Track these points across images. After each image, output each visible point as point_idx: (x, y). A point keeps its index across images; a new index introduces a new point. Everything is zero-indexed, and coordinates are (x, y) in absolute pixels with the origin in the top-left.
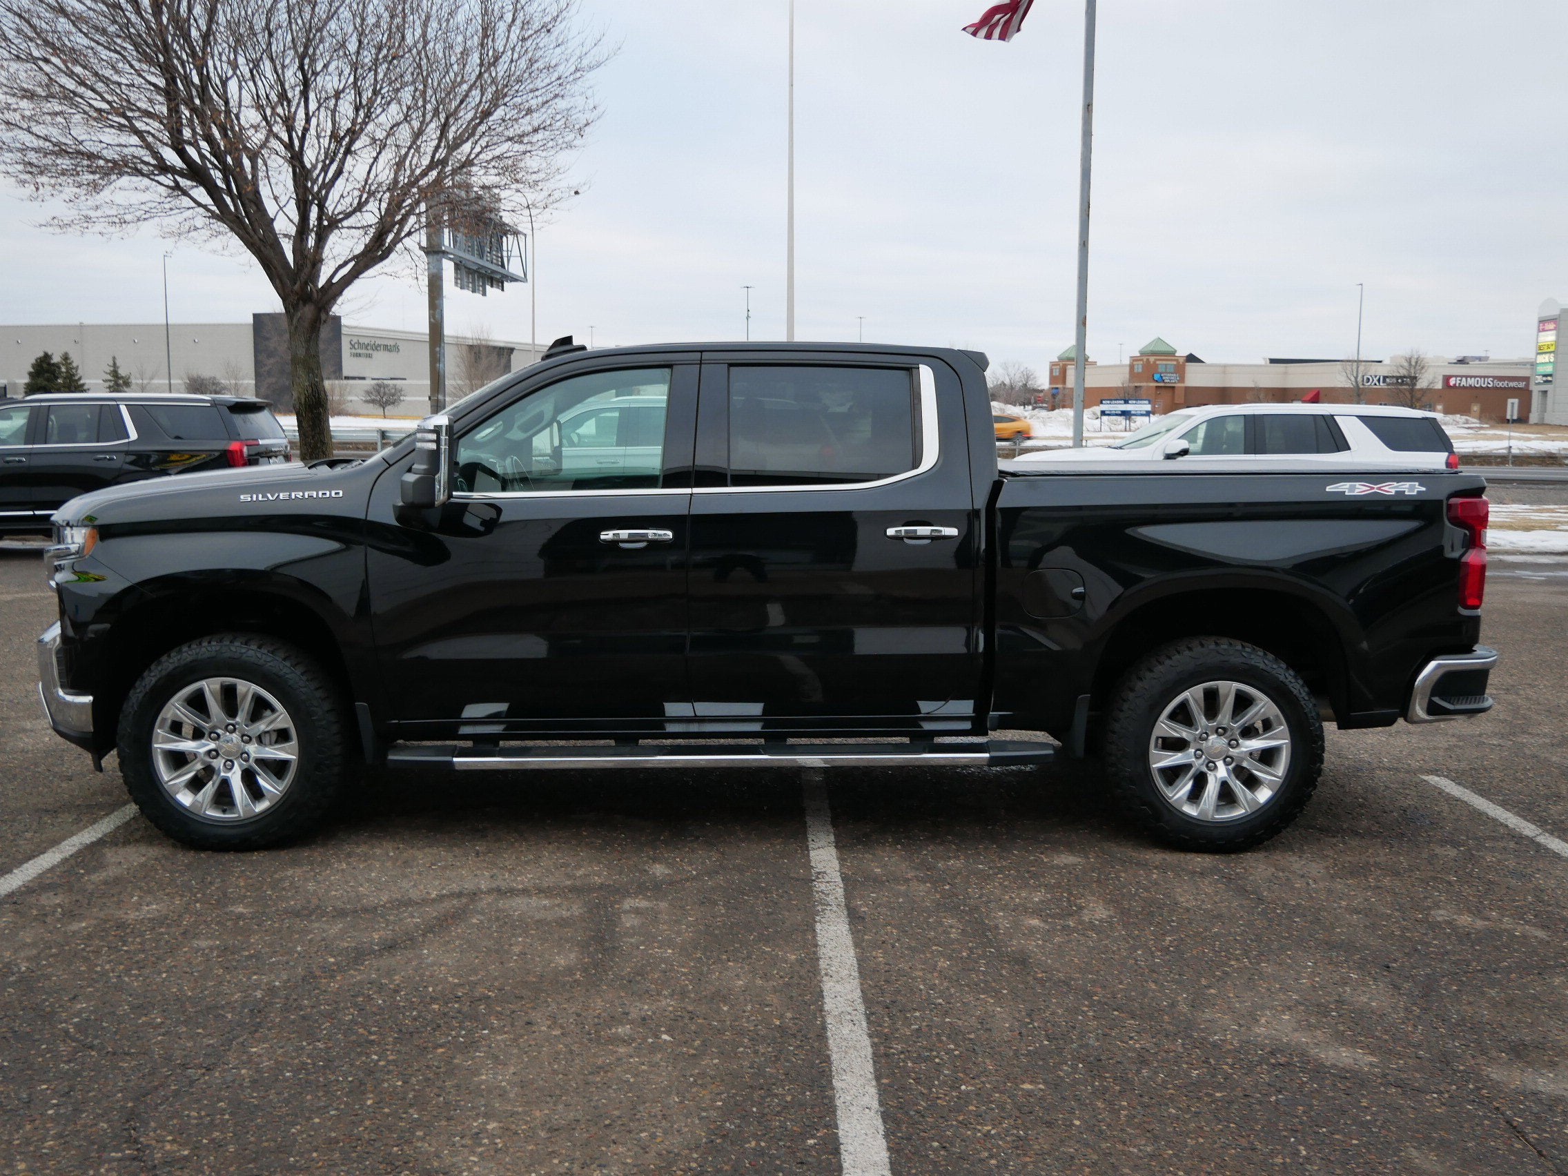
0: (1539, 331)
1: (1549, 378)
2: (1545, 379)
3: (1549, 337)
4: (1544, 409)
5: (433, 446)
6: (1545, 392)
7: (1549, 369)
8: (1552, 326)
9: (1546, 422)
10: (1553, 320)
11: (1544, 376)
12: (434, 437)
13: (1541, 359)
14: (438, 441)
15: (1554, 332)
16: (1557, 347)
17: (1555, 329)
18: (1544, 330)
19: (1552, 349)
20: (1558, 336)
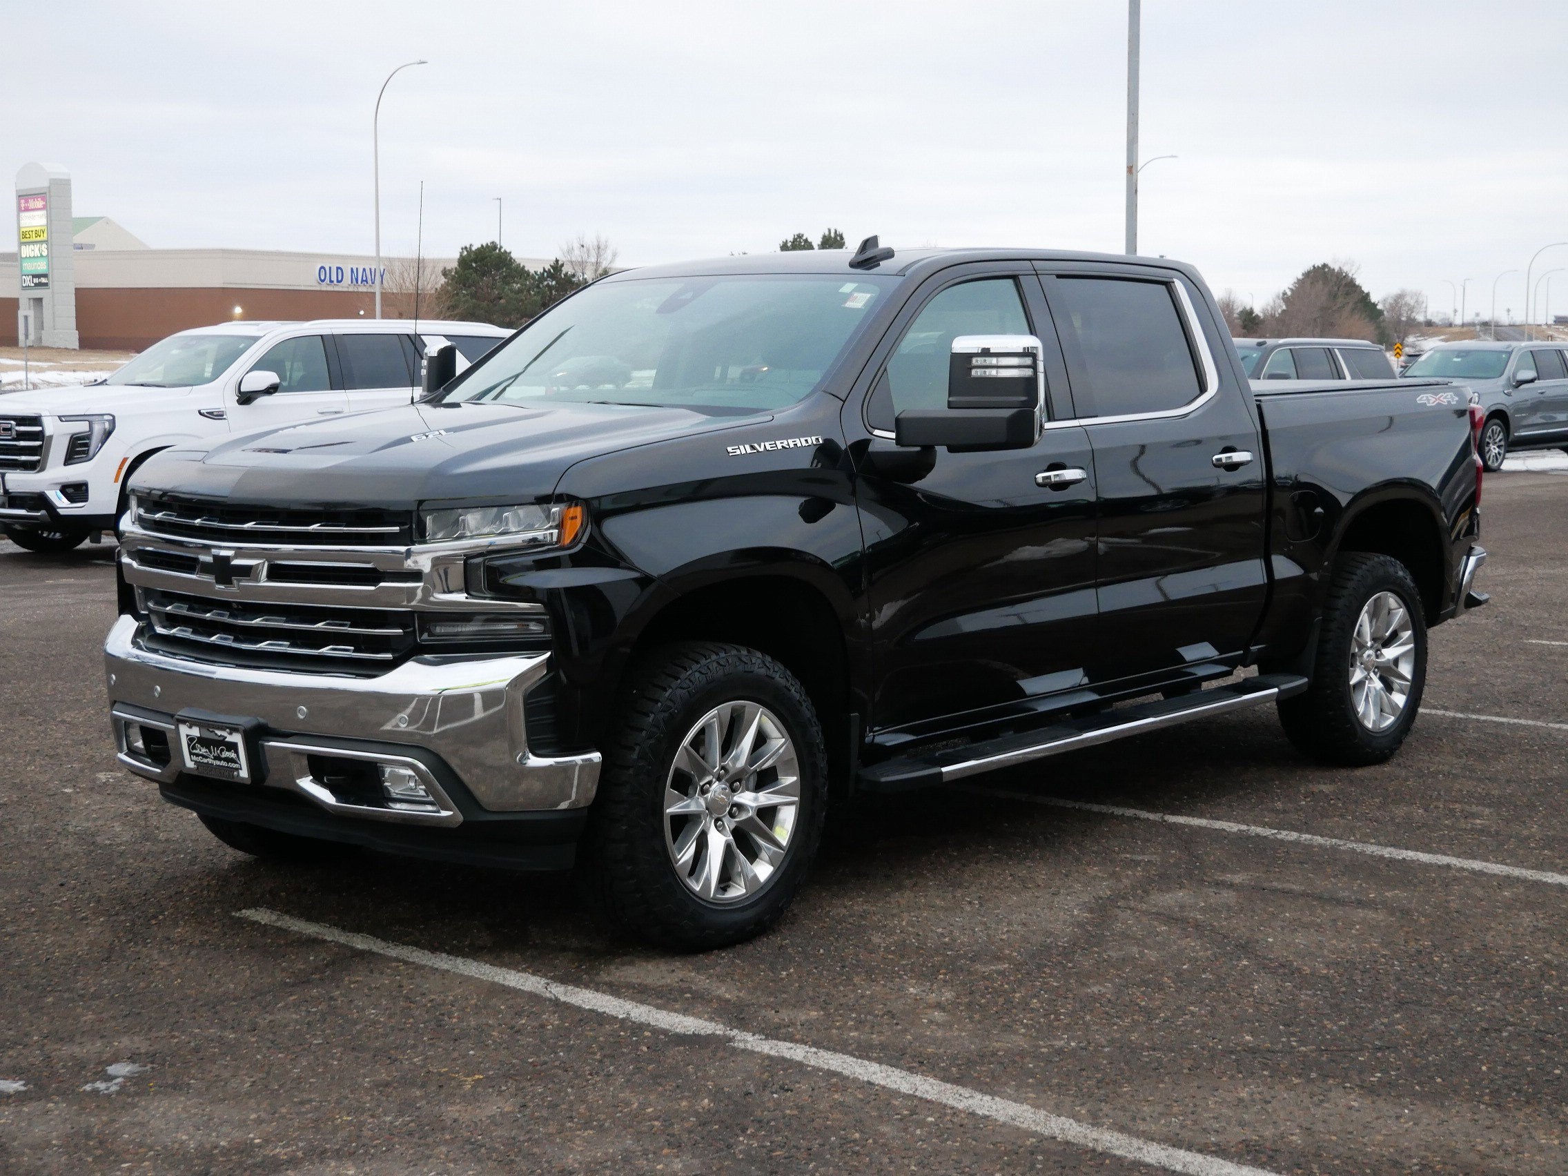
0: (20, 210)
1: (43, 280)
2: (36, 280)
3: (35, 220)
4: (40, 326)
5: (1028, 373)
6: (38, 301)
7: (41, 267)
8: (40, 204)
9: (44, 344)
10: (41, 195)
11: (34, 276)
12: (1028, 361)
13: (27, 251)
14: (1034, 367)
15: (44, 212)
16: (50, 233)
17: (44, 208)
18: (27, 209)
19: (44, 237)
20: (49, 217)
